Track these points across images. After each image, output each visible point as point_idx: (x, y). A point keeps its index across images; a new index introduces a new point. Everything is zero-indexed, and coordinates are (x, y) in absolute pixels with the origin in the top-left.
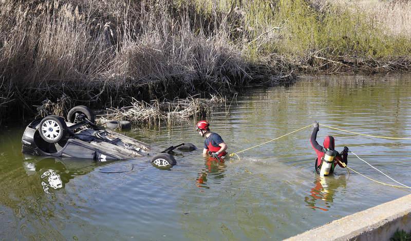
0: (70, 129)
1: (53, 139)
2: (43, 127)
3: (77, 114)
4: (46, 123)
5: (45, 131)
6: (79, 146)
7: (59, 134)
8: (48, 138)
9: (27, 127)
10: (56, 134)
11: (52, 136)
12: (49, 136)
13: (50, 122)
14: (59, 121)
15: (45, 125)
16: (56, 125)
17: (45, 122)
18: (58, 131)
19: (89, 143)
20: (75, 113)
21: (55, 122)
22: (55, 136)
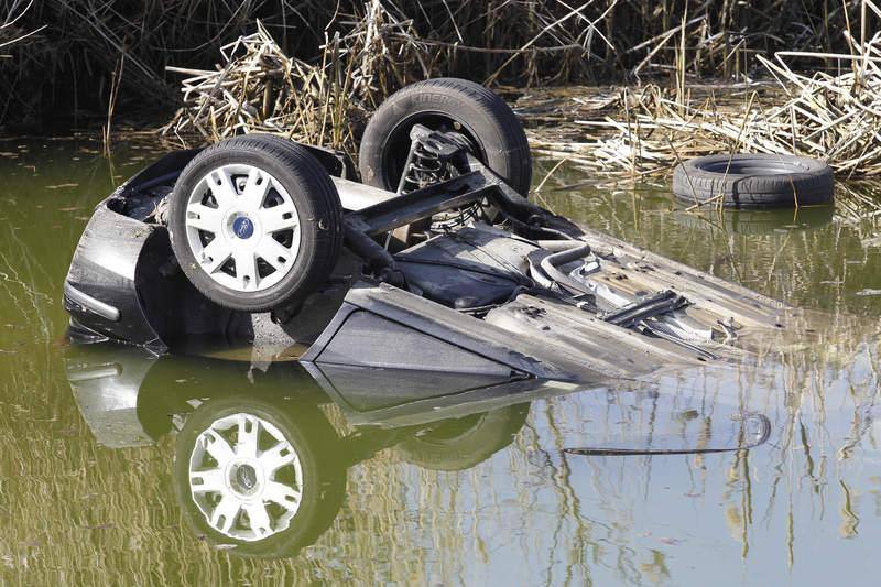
0: (363, 228)
1: (251, 287)
2: (194, 207)
3: (418, 133)
4: (212, 185)
5: (206, 237)
6: (410, 337)
7: (291, 254)
8: (223, 279)
9: (102, 209)
10: (271, 251)
11: (246, 266)
12: (228, 267)
13: (234, 178)
14: (290, 174)
15: (207, 199)
16: (271, 199)
17: (208, 178)
18: (284, 237)
19: (481, 316)
20: (407, 127)
21: (266, 176)
22: (264, 269)
